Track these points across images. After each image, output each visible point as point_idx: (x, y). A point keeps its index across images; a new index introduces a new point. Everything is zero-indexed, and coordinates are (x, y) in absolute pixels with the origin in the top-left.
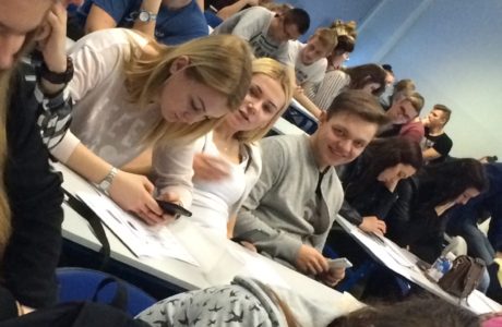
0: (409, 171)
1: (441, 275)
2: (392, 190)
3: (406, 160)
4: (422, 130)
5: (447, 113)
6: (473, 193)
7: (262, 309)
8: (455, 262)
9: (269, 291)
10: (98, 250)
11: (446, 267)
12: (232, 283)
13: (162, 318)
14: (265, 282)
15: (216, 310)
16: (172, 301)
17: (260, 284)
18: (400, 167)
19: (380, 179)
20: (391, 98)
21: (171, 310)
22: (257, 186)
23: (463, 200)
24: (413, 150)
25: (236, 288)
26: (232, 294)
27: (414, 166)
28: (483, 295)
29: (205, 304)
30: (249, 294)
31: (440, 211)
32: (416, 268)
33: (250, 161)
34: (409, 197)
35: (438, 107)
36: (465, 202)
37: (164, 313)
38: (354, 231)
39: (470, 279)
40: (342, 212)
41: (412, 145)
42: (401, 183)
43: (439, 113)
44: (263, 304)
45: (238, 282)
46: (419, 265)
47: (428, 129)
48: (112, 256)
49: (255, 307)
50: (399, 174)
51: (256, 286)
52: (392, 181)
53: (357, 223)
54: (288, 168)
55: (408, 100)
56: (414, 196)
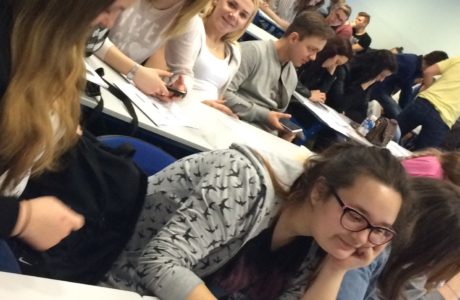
0: (344, 60)
1: (367, 131)
2: (332, 73)
3: (341, 52)
4: (351, 31)
5: (368, 18)
6: (387, 73)
7: (252, 167)
8: (376, 122)
9: (256, 154)
10: (129, 121)
11: (370, 125)
12: (230, 148)
13: (181, 171)
14: (253, 147)
15: (220, 167)
16: (188, 160)
17: (250, 149)
18: (337, 57)
19: (324, 66)
20: (329, 9)
21: (188, 166)
22: (237, 76)
23: (381, 78)
24: (346, 45)
25: (234, 152)
26: (231, 156)
27: (347, 55)
28: (396, 145)
29: (212, 163)
30: (243, 157)
31: (365, 86)
32: (350, 127)
33: (232, 56)
34: (344, 77)
35: (361, 14)
36: (382, 80)
37: (182, 168)
38: (306, 102)
39: (387, 133)
40: (297, 90)
41: (345, 42)
42: (338, 68)
43: (362, 18)
44: (253, 164)
45: (234, 147)
46: (352, 125)
47: (355, 30)
48: (140, 126)
49: (248, 166)
50: (337, 62)
51: (247, 151)
52: (332, 67)
53: (307, 96)
54: (260, 64)
55: (341, 9)
56: (347, 77)
